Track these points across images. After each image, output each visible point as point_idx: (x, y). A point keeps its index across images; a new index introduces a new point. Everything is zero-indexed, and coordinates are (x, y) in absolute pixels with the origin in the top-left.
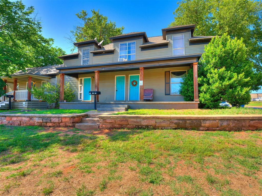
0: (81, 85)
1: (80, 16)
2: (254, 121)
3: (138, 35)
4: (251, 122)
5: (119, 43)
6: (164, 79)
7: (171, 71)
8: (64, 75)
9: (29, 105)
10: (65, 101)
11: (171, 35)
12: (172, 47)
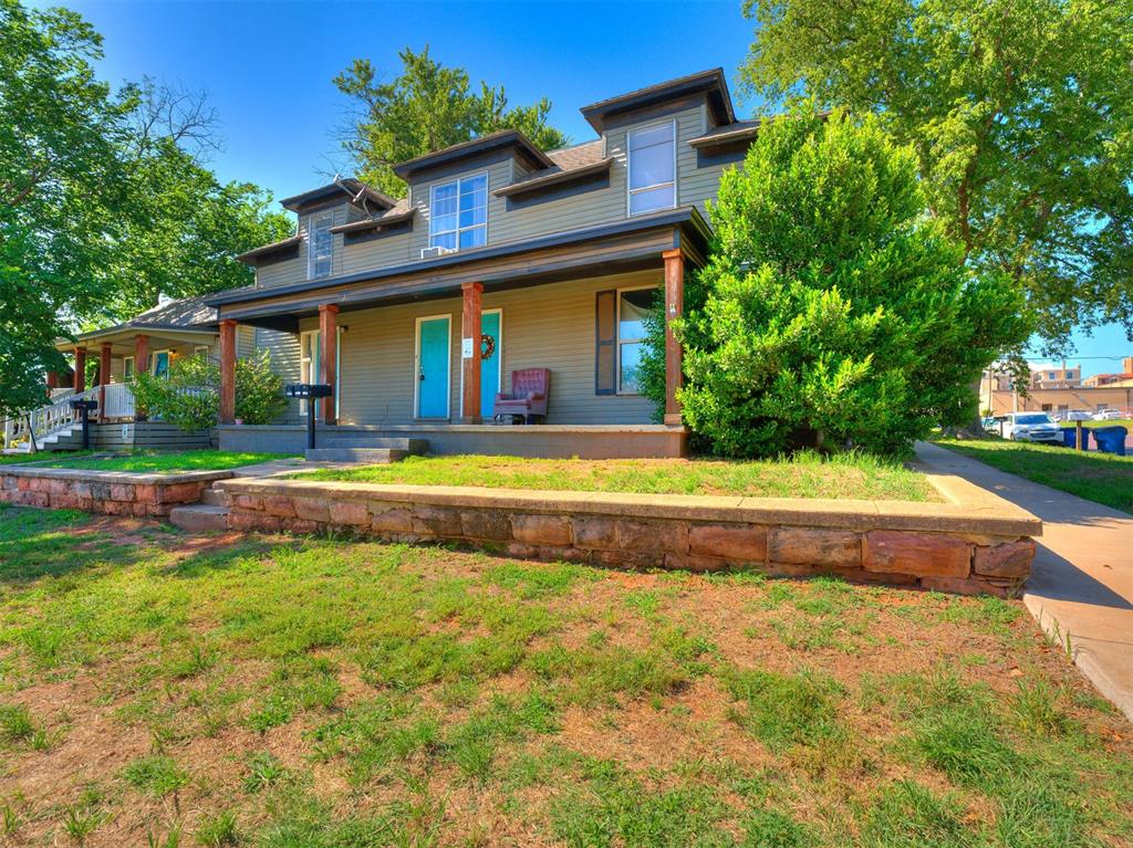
0: (309, 359)
1: (348, 85)
2: (707, 529)
3: (493, 145)
4: (695, 530)
5: (433, 187)
6: (594, 326)
7: (619, 291)
8: (234, 326)
9: (139, 434)
10: (238, 421)
11: (622, 129)
12: (625, 184)
